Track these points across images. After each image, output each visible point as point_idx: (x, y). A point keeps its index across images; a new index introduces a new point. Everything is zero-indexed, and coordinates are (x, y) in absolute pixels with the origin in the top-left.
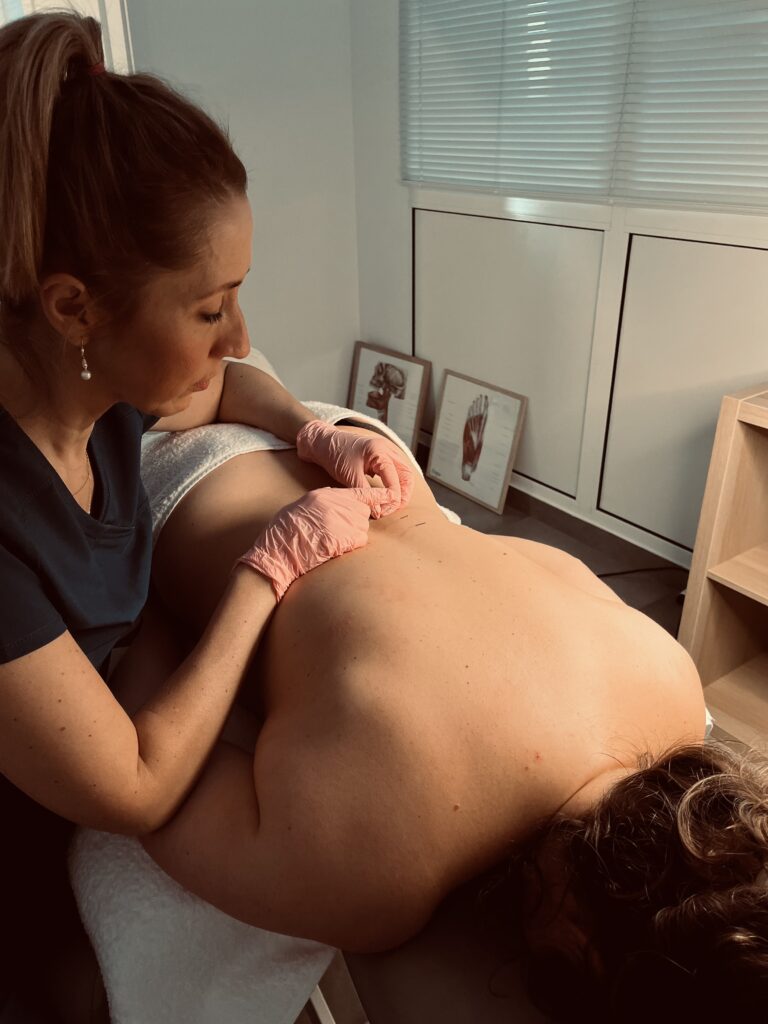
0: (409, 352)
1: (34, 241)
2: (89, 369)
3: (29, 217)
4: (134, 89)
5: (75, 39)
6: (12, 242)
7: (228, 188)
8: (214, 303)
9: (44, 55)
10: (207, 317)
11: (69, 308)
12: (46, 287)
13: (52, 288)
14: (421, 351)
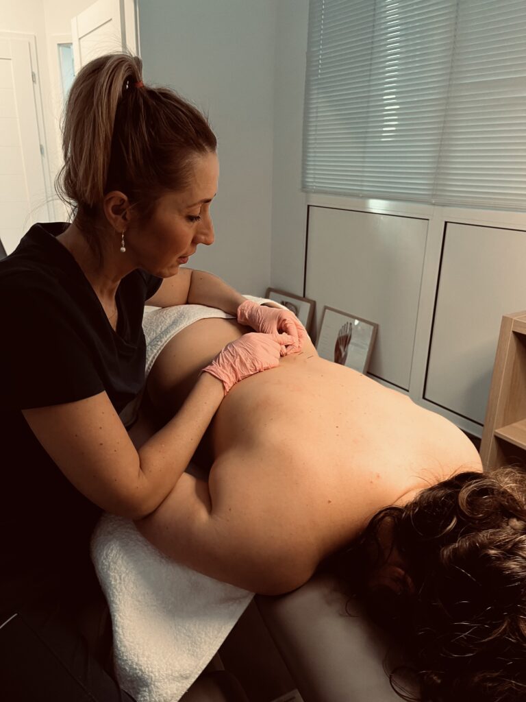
0: (302, 295)
1: (103, 172)
2: (125, 246)
3: (102, 160)
4: (160, 95)
5: (130, 67)
6: (92, 172)
7: (206, 147)
8: (197, 211)
9: (114, 76)
10: (191, 218)
11: (117, 210)
12: (108, 198)
13: (110, 199)
14: (309, 295)
